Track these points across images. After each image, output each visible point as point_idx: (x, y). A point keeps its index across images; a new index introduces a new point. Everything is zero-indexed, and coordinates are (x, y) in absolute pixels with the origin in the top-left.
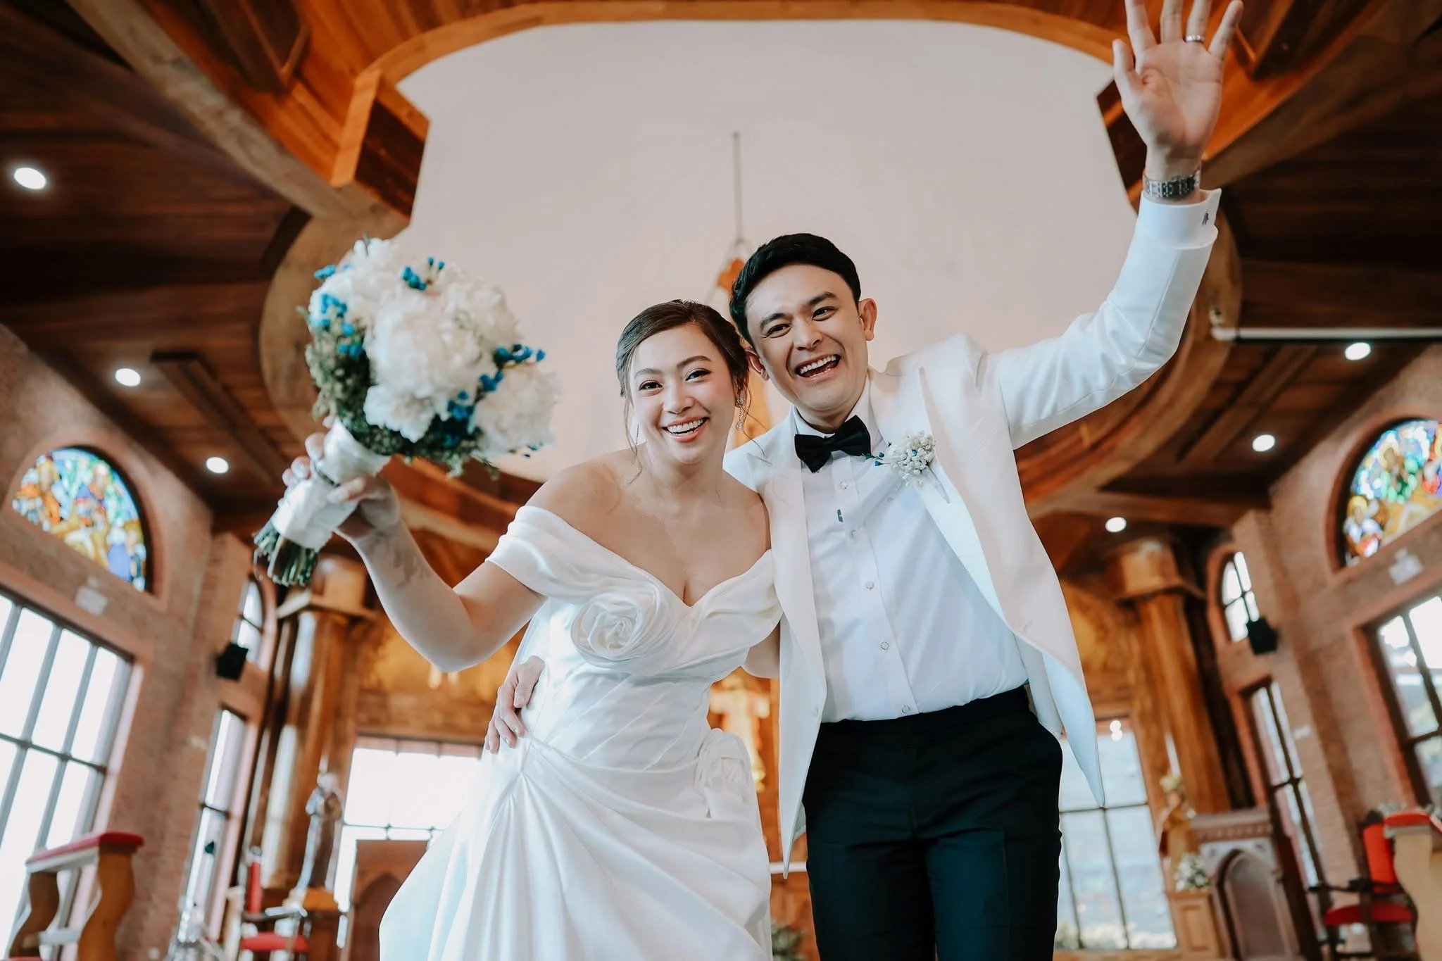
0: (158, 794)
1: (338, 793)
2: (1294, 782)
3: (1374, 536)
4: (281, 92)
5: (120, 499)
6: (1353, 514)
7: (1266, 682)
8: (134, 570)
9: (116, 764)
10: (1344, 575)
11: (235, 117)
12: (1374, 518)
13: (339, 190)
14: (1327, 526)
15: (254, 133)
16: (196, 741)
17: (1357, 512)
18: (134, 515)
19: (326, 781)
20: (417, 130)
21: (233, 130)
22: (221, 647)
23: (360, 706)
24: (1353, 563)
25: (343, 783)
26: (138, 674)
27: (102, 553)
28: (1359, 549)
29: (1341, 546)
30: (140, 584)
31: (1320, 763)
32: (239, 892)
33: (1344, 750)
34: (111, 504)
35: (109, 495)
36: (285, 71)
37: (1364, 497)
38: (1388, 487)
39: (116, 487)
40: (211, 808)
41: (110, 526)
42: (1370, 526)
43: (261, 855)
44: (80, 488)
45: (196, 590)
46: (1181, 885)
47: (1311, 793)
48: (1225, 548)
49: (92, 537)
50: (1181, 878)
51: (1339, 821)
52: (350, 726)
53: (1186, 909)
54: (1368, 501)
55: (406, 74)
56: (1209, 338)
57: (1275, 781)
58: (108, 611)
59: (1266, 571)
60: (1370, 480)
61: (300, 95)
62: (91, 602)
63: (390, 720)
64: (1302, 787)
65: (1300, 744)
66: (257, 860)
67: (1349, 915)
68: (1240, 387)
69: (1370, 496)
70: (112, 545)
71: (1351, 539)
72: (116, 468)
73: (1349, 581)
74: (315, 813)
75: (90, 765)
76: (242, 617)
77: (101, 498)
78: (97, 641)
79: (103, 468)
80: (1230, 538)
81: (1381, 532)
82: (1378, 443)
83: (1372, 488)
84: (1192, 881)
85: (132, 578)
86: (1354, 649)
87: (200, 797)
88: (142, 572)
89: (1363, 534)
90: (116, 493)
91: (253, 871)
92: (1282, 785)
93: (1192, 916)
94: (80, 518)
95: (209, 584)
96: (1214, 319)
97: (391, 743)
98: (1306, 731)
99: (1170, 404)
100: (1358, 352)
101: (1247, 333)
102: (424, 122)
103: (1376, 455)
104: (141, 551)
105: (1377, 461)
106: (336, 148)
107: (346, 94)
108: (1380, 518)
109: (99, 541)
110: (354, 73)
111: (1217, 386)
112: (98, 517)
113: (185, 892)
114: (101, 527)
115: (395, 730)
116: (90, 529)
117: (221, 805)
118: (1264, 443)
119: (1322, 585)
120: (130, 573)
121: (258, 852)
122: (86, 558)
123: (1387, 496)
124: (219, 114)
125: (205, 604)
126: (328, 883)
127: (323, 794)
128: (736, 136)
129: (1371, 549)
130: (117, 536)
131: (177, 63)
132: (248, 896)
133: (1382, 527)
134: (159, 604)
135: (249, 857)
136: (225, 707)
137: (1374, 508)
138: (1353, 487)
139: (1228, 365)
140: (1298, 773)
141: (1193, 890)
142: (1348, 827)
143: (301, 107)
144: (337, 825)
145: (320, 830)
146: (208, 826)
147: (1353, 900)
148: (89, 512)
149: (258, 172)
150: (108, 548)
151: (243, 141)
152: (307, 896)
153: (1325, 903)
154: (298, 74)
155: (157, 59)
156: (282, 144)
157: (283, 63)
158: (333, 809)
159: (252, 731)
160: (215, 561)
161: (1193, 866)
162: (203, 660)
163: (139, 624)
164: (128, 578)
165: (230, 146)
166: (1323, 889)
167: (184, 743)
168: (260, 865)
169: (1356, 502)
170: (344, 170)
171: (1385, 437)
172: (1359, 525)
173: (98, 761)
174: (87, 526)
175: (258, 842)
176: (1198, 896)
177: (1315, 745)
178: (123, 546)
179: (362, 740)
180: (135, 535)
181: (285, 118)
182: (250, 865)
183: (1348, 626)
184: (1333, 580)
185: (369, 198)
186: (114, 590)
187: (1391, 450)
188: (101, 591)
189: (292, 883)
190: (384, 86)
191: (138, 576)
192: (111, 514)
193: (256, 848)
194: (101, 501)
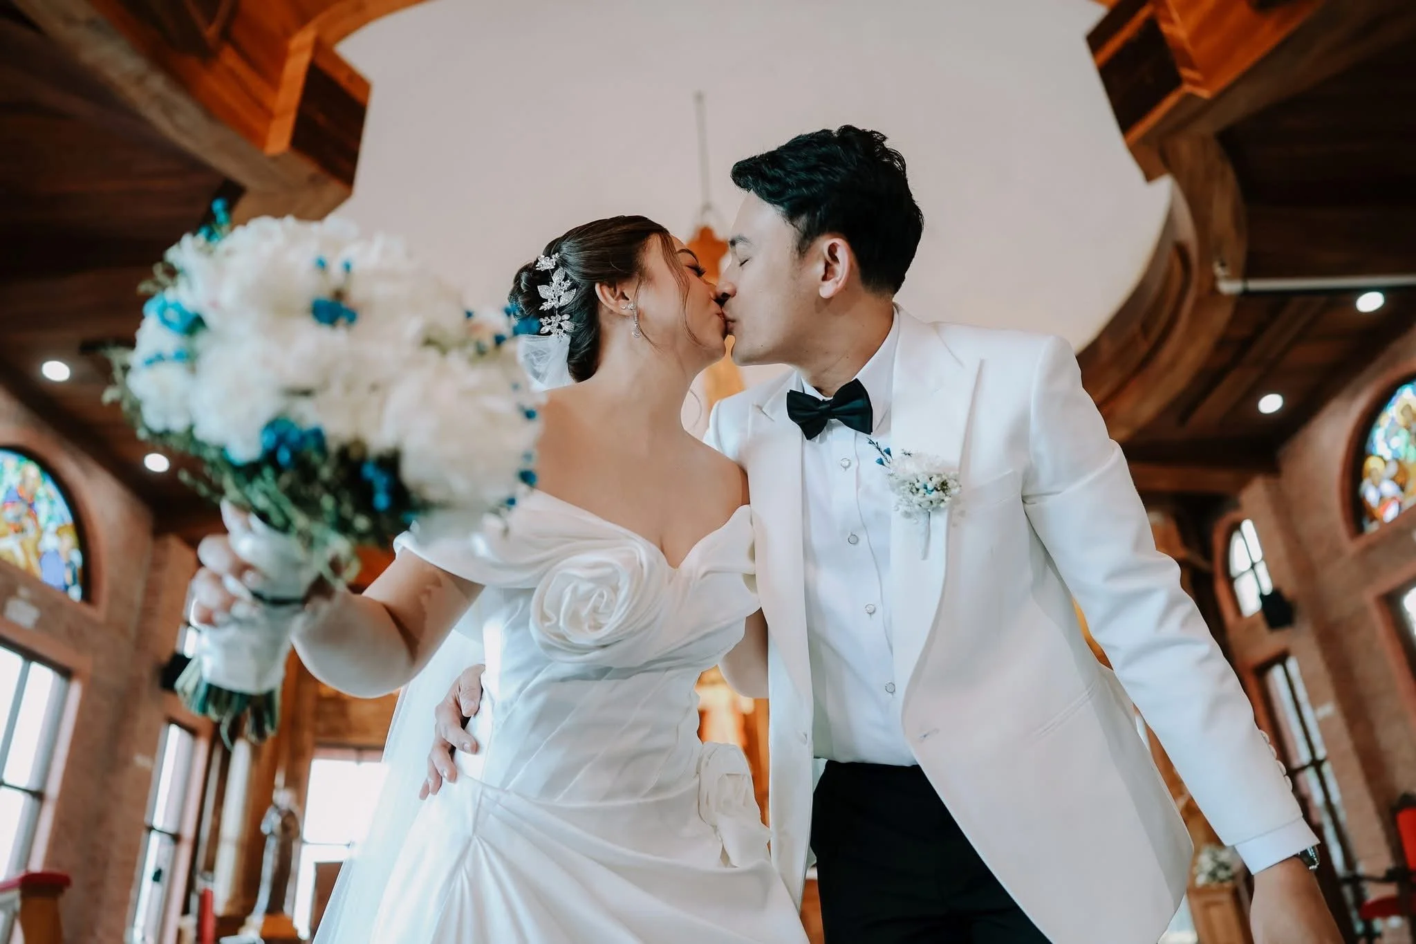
0: (100, 819)
1: (296, 810)
2: (1316, 764)
3: (1394, 498)
4: (208, 55)
5: (52, 502)
6: (1370, 475)
7: (1281, 658)
8: (68, 577)
9: (53, 789)
10: (1362, 542)
11: (157, 83)
12: (1393, 479)
13: (275, 159)
14: (1343, 491)
15: (179, 99)
16: (140, 760)
17: (1374, 473)
18: (68, 519)
19: (283, 797)
20: (356, 92)
21: (157, 97)
22: (165, 657)
23: (318, 715)
24: (1372, 528)
25: (301, 799)
26: (76, 690)
27: (34, 561)
28: (1377, 513)
29: (1358, 511)
30: (75, 593)
31: (1346, 744)
32: (190, 922)
33: (1370, 728)
34: (43, 508)
35: (39, 498)
36: (211, 32)
37: (1381, 457)
38: (1407, 445)
39: (47, 490)
40: (160, 831)
41: (41, 532)
42: (1389, 488)
43: (212, 881)
44: (7, 492)
45: (138, 597)
46: (1201, 880)
47: (1338, 776)
48: (1232, 516)
49: (22, 545)
50: (1201, 872)
51: (1369, 806)
52: (307, 737)
53: (1207, 906)
54: (1385, 462)
55: (344, 35)
56: (1214, 291)
57: (1296, 764)
58: (40, 624)
59: (1278, 541)
60: (1387, 439)
61: (230, 58)
62: (22, 614)
63: (350, 729)
64: (1327, 769)
65: (1323, 724)
66: (209, 886)
67: (1385, 908)
68: (1246, 344)
69: (1388, 456)
70: (45, 553)
71: (1369, 503)
72: (48, 469)
73: (1370, 548)
74: (272, 833)
75: (25, 791)
76: (188, 624)
77: (31, 502)
78: (30, 656)
79: (33, 470)
80: (1237, 506)
81: (1401, 493)
82: (1394, 399)
83: (1389, 447)
84: (1213, 875)
85: (67, 587)
86: (1377, 619)
87: (147, 820)
88: (78, 581)
89: (1382, 498)
90: (48, 496)
91: (205, 899)
92: (1303, 768)
93: (1215, 913)
94: (8, 524)
95: (152, 590)
96: (1219, 271)
97: (352, 753)
98: (1329, 709)
99: (1172, 365)
100: (1370, 302)
101: (1256, 285)
102: (365, 86)
103: (1393, 412)
104: (77, 558)
105: (1393, 419)
106: (269, 115)
107: (279, 57)
108: (1400, 480)
109: (30, 547)
110: (288, 35)
111: (1221, 343)
112: (28, 523)
113: (133, 924)
114: (32, 533)
115: (356, 739)
116: (20, 535)
117: (171, 828)
118: (1271, 404)
119: (1338, 552)
120: (64, 580)
121: (210, 878)
122: (16, 568)
123: (1406, 457)
124: (140, 80)
125: (148, 612)
126: (287, 908)
127: (280, 813)
128: (699, 97)
129: (1391, 513)
130: (50, 542)
131: (91, 23)
132: (200, 927)
133: (1402, 488)
134: (98, 614)
135: (200, 884)
136: (171, 721)
137: (1393, 469)
138: (1368, 446)
139: (1233, 321)
140: (1321, 753)
141: (1214, 885)
142: (1380, 812)
143: (231, 72)
144: (295, 845)
145: (277, 852)
146: (155, 851)
147: (1390, 890)
148: (18, 518)
149: (187, 143)
150: (40, 555)
151: (168, 110)
152: (266, 924)
153: (1359, 895)
154: (225, 35)
155: (70, 20)
156: (212, 111)
157: (210, 23)
158: (290, 829)
159: (203, 746)
160: (157, 565)
161: (1214, 858)
162: (146, 672)
163: (76, 635)
164: (63, 588)
165: (154, 114)
166: (1355, 880)
167: (127, 762)
168: (212, 892)
169: (1372, 463)
170: (279, 139)
171: (1401, 394)
172: (1377, 487)
173: (34, 786)
174: (16, 531)
175: (210, 866)
176: (1221, 890)
177: (1339, 725)
178: (57, 552)
179: (322, 751)
180: (69, 540)
181: (213, 83)
182: (201, 892)
183: (1369, 596)
184: (1351, 547)
185: (305, 168)
186: (48, 600)
187: (1408, 407)
188: (33, 602)
189: (248, 909)
190: (321, 48)
191: (74, 583)
192: (42, 519)
193: (207, 874)
194: (31, 505)
